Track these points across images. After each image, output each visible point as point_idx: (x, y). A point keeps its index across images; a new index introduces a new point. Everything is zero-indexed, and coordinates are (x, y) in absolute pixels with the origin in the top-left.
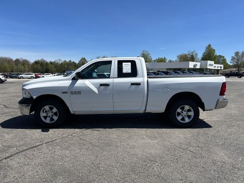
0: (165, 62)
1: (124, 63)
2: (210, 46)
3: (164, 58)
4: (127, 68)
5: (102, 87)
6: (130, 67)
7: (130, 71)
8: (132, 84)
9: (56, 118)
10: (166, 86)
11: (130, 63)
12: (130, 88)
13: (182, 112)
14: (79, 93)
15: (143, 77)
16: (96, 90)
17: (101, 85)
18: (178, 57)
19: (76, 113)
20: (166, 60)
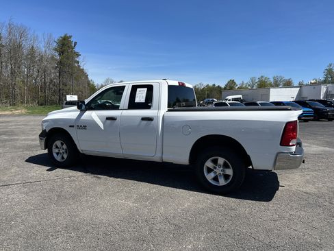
1: (138, 89)
4: (141, 96)
5: (108, 121)
6: (144, 94)
7: (143, 100)
8: (144, 119)
9: (65, 156)
11: (146, 89)
12: (139, 125)
13: (215, 168)
14: (84, 127)
15: (159, 108)
17: (108, 118)
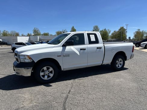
0: (48, 35)
1: (90, 35)
2: (73, 27)
3: (48, 33)
5: (81, 50)
6: (94, 38)
7: (94, 40)
8: (97, 48)
9: (52, 75)
10: (113, 49)
11: (94, 35)
12: (96, 50)
14: (68, 55)
16: (78, 53)
17: (81, 49)
18: (56, 33)
19: (65, 70)
20: (49, 34)
